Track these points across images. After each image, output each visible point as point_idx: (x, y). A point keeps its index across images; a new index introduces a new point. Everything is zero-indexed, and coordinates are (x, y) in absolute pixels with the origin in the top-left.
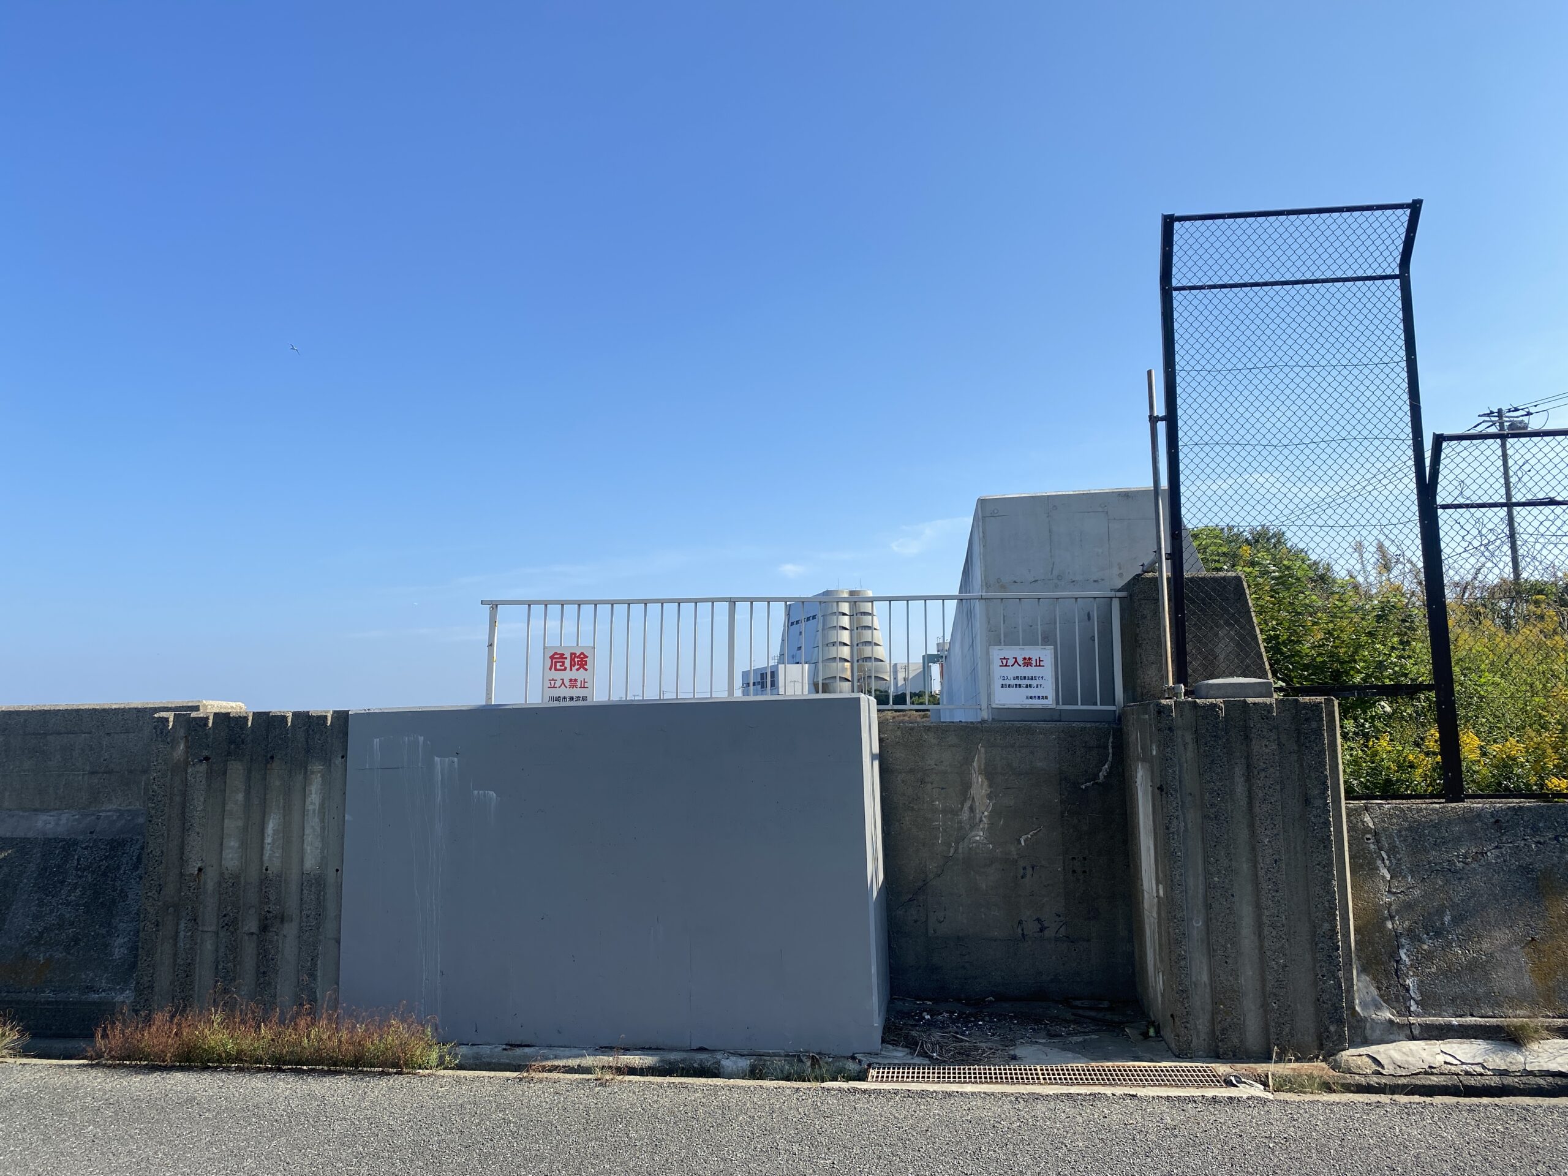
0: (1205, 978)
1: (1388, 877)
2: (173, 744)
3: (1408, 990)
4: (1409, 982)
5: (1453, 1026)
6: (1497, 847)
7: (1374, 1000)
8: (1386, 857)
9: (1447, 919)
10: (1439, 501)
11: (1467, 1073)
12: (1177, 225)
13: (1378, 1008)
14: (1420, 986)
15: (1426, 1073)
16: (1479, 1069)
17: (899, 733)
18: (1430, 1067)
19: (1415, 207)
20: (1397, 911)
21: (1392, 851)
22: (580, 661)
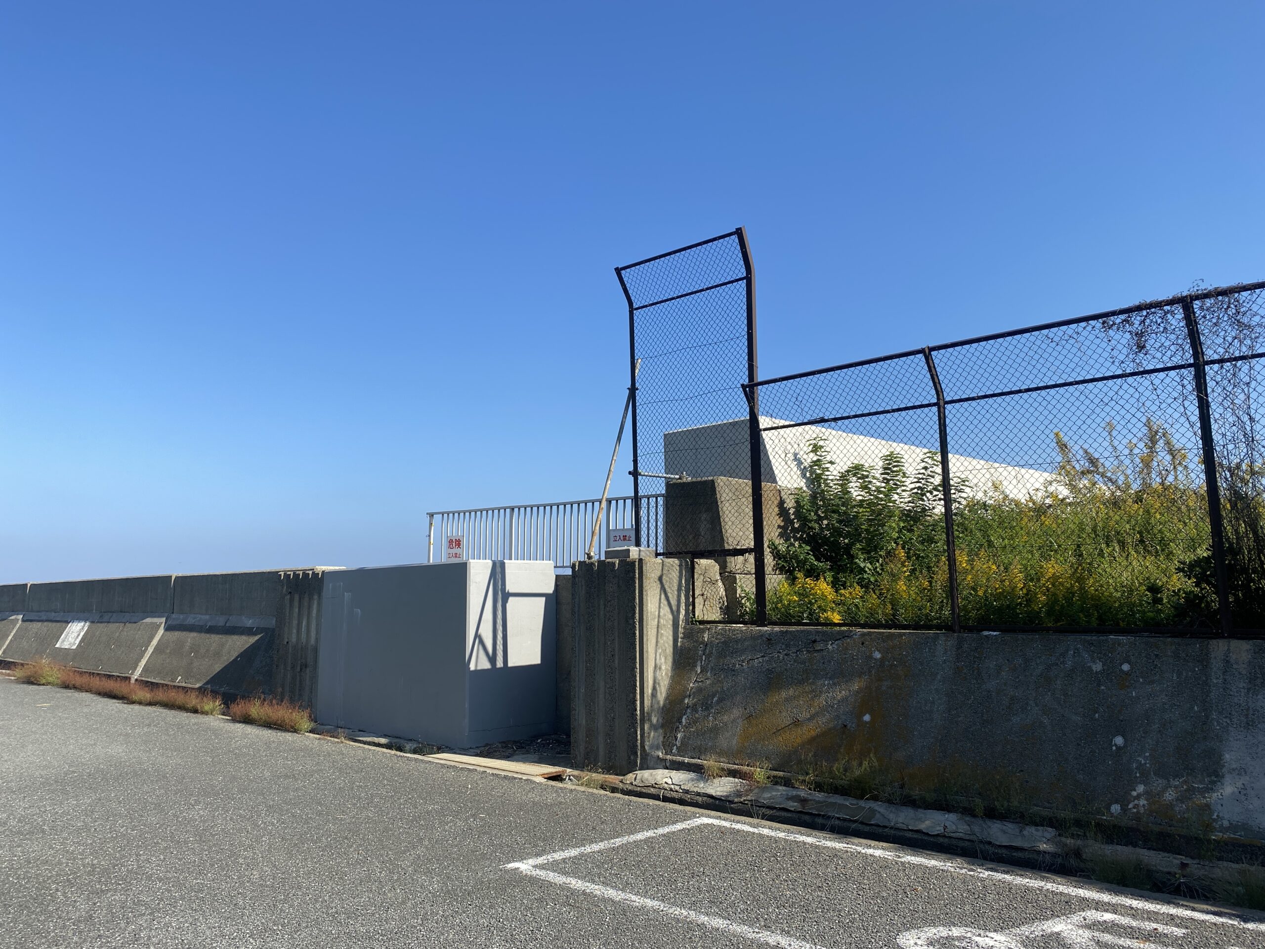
0: (584, 722)
1: (699, 671)
2: (283, 586)
3: (676, 740)
4: (679, 736)
5: (684, 763)
6: (762, 656)
7: (658, 744)
8: (704, 659)
9: (715, 699)
10: (761, 427)
11: (671, 790)
12: (623, 272)
13: (658, 748)
14: (683, 738)
15: (652, 787)
16: (677, 788)
17: (564, 582)
18: (656, 784)
19: (739, 233)
20: (694, 692)
21: (709, 656)
22: (458, 543)
